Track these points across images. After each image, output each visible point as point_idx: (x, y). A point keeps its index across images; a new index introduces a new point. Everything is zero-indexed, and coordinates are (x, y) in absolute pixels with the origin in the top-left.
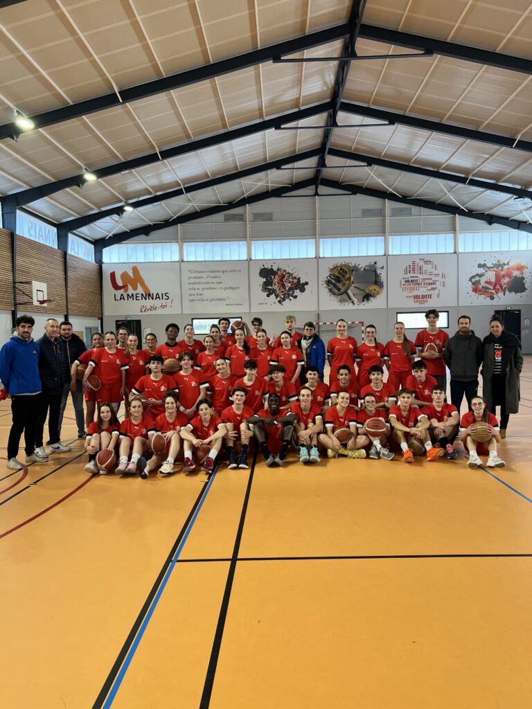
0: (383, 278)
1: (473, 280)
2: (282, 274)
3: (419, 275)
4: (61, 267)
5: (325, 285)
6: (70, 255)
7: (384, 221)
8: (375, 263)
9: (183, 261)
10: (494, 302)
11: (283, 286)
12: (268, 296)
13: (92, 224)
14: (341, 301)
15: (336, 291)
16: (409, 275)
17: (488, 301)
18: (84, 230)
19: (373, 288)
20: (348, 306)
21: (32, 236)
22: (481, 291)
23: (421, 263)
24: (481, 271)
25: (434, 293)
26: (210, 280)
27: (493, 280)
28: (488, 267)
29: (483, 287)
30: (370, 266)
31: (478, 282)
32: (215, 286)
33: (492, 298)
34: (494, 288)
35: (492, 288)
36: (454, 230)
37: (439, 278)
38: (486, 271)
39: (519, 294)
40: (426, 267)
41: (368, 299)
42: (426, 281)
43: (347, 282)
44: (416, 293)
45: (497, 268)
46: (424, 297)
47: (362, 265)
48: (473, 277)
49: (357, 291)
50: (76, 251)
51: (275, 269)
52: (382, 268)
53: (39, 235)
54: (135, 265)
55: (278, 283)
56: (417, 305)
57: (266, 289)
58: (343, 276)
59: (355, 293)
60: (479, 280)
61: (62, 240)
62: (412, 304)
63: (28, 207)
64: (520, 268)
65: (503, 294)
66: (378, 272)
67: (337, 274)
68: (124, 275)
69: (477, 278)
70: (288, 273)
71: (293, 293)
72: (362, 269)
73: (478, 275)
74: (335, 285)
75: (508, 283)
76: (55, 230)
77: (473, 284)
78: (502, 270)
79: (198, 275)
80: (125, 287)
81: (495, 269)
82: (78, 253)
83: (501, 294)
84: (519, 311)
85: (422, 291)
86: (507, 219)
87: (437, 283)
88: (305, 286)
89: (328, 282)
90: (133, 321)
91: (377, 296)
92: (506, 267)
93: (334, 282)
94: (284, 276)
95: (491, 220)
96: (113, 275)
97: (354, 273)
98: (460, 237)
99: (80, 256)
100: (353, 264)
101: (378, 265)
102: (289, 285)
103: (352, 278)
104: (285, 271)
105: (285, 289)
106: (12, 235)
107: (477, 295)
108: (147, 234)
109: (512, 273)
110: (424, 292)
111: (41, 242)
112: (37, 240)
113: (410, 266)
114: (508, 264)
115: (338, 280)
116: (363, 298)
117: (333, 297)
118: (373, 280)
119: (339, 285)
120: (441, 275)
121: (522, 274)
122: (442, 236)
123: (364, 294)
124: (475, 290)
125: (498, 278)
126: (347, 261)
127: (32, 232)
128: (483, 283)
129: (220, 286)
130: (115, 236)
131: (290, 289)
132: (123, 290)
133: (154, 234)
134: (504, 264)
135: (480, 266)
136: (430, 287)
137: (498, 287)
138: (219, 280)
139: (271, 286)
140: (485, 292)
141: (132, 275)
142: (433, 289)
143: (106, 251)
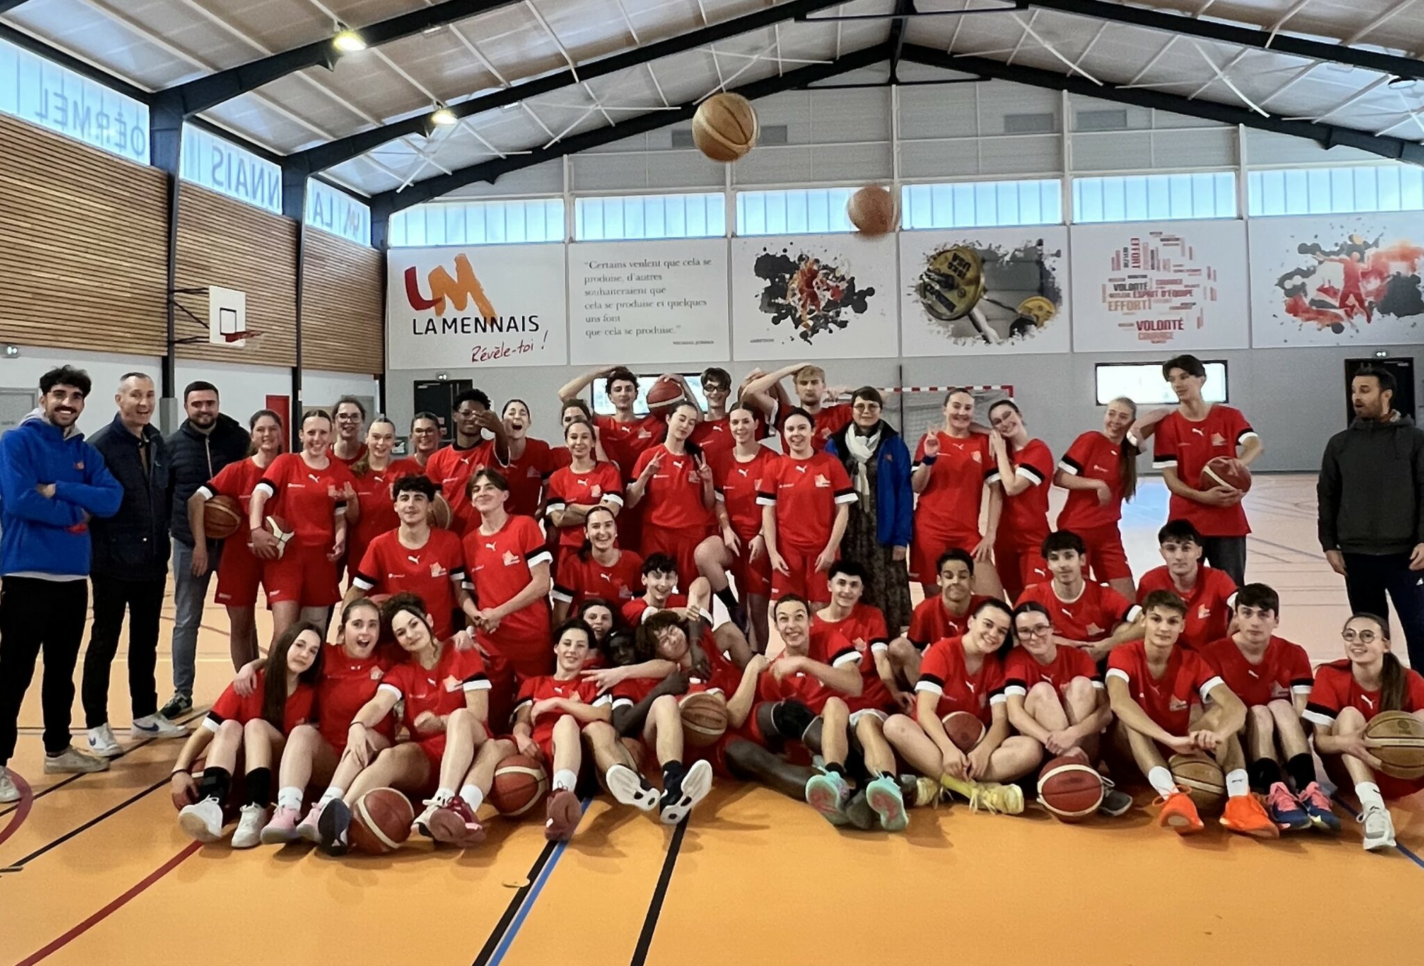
0: (1060, 280)
1: (1288, 284)
2: (810, 270)
3: (1150, 273)
4: (290, 258)
5: (916, 296)
6: (310, 229)
7: (1060, 141)
8: (1040, 243)
9: (572, 241)
10: (1343, 339)
11: (814, 298)
12: (776, 321)
13: (361, 156)
14: (958, 334)
15: (942, 309)
16: (1124, 273)
17: (1327, 337)
18: (346, 170)
19: (1035, 303)
20: (973, 347)
21: (220, 184)
22: (1307, 311)
23: (1155, 243)
24: (1307, 261)
25: (1190, 317)
26: (635, 284)
27: (1339, 285)
28: (1324, 253)
29: (1313, 302)
30: (1027, 250)
31: (1302, 288)
32: (648, 298)
33: (1338, 329)
34: (1343, 305)
35: (1337, 304)
36: (1235, 161)
37: (1201, 279)
38: (1320, 263)
39: (1408, 319)
40: (1165, 253)
41: (1023, 331)
42: (1168, 288)
43: (970, 290)
44: (1141, 315)
45: (1349, 255)
46: (1164, 325)
47: (1008, 248)
48: (1289, 276)
49: (996, 311)
50: (327, 219)
51: (793, 258)
52: (1058, 254)
53: (238, 182)
54: (462, 251)
55: (801, 292)
56: (1147, 346)
57: (771, 305)
58: (962, 275)
59: (990, 313)
60: (1303, 284)
61: (293, 193)
62: (1134, 342)
63: (208, 115)
64: (1408, 256)
65: (1365, 318)
66: (1048, 263)
67: (945, 269)
68: (437, 277)
69: (1298, 280)
70: (825, 267)
71: (838, 314)
72: (1007, 258)
73: (1299, 272)
74: (939, 296)
75: (1378, 293)
76: (277, 170)
77: (1288, 293)
78: (1362, 259)
79: (608, 272)
80: (437, 302)
81: (1343, 256)
82: (330, 225)
83: (1359, 319)
84: (1410, 361)
85: (1158, 311)
86: (1370, 133)
87: (1195, 290)
88: (868, 299)
89: (924, 289)
90: (455, 382)
91: (1046, 323)
92: (1370, 253)
93: (937, 287)
94: (814, 275)
95: (1329, 136)
96: (410, 276)
97: (986, 266)
98: (1253, 177)
99: (336, 230)
100: (985, 247)
101: (1047, 249)
102: (828, 295)
103: (983, 280)
104: (817, 261)
105: (818, 306)
106: (170, 182)
107: (1298, 320)
108: (492, 180)
109: (1386, 267)
110: (1161, 314)
111: (242, 196)
112: (232, 193)
113: (1126, 250)
114: (1376, 244)
115: (948, 283)
116: (1012, 327)
117: (935, 325)
118: (1037, 284)
119: (952, 296)
120: (1205, 272)
121: (1414, 270)
122: (1204, 178)
123: (1012, 318)
124: (1294, 309)
125: (1352, 279)
126: (970, 239)
127: (221, 174)
128: (1312, 293)
129: (659, 297)
130: (417, 184)
131: (831, 305)
132: (433, 308)
133: (508, 179)
134: (1367, 245)
135: (1303, 249)
136: (1177, 301)
137: (1351, 300)
138: (657, 284)
139: (784, 298)
140: (1320, 313)
141: (453, 275)
142: (1185, 306)
143: (396, 218)
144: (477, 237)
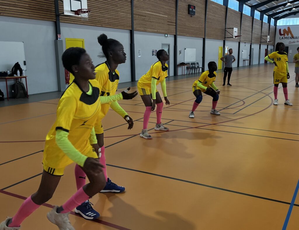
54: (289, 26)
68: (284, 30)
96: (280, 30)
108: (295, 14)
141: (287, 30)
144: (291, 24)
